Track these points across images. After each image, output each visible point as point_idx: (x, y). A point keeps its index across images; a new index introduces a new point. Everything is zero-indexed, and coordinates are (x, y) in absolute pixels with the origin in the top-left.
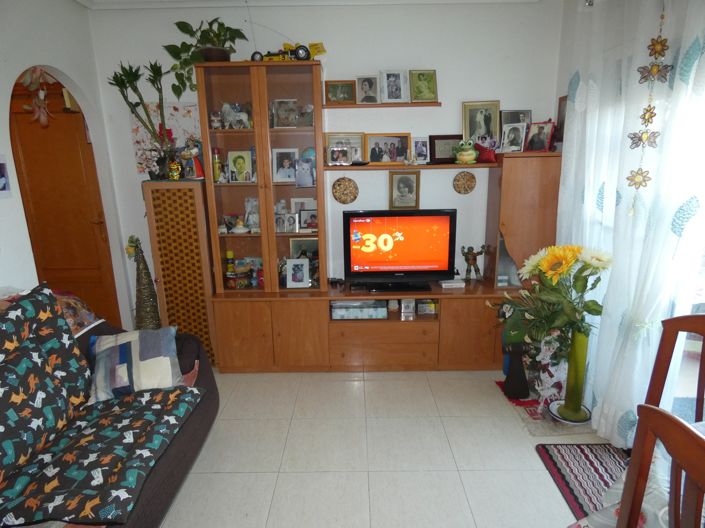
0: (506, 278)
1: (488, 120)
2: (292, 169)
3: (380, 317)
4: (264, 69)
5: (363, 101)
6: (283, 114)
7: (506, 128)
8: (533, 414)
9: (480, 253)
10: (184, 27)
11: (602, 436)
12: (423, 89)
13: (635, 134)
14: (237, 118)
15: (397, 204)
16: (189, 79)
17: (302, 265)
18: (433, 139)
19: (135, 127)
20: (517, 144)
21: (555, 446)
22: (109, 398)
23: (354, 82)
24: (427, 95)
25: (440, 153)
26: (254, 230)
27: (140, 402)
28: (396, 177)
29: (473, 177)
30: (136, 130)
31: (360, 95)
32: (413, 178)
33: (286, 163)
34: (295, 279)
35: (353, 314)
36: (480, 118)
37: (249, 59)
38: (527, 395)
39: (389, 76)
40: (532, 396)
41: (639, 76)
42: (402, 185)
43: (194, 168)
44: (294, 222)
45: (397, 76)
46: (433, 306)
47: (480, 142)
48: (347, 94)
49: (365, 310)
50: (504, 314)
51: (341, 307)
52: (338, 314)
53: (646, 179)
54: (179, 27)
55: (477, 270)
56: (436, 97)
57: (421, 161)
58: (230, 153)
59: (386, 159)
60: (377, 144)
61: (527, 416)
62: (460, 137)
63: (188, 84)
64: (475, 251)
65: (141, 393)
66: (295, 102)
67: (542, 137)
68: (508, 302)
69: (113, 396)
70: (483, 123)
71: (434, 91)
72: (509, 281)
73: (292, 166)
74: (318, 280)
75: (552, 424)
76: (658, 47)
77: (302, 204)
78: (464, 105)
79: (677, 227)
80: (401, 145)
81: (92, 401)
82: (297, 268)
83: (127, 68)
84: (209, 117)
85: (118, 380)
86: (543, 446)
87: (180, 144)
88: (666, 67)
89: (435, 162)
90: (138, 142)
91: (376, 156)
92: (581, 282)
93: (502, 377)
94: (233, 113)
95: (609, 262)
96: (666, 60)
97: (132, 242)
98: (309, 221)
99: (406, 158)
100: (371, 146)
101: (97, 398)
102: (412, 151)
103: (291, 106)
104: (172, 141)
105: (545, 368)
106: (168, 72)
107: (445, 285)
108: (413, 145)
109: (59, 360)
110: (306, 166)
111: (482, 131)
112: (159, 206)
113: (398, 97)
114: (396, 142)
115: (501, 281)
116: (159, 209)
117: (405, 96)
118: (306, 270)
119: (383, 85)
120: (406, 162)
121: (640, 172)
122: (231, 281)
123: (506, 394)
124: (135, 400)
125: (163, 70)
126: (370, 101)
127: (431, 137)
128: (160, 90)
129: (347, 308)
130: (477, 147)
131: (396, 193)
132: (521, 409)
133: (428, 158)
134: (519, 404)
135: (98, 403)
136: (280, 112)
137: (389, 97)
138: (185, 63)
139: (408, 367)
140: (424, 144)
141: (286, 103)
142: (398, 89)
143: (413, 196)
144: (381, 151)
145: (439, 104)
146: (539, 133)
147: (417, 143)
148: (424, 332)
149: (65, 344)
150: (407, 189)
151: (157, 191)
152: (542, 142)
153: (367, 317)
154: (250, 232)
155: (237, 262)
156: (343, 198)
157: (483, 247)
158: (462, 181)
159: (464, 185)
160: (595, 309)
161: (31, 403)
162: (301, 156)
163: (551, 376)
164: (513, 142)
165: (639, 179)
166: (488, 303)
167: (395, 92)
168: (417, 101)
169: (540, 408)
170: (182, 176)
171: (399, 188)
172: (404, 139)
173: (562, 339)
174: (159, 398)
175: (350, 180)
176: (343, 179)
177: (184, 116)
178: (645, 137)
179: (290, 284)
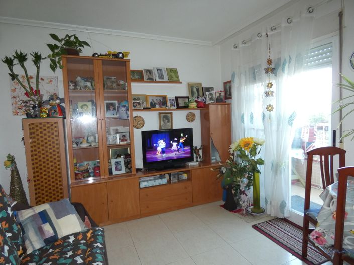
0: (215, 158)
1: (198, 90)
2: (115, 111)
3: (164, 183)
4: (101, 61)
5: (147, 79)
6: (109, 84)
7: (207, 93)
8: (242, 215)
9: (200, 149)
10: (54, 37)
11: (273, 216)
12: (172, 77)
13: (267, 92)
14: (85, 85)
15: (163, 128)
16: (59, 62)
17: (120, 162)
18: (177, 98)
19: (13, 88)
20: (213, 100)
21: (258, 224)
22: (42, 246)
23: (142, 71)
24: (175, 78)
25: (180, 104)
26: (93, 144)
27: (69, 242)
28: (162, 115)
29: (194, 115)
30: (14, 90)
31: (145, 77)
32: (169, 115)
33: (112, 108)
34: (117, 169)
35: (150, 184)
36: (195, 90)
37: (92, 55)
38: (236, 208)
39: (158, 70)
40: (238, 208)
41: (264, 72)
42: (164, 119)
43: (57, 111)
44: (116, 138)
45: (161, 70)
46: (186, 175)
47: (197, 99)
48: (139, 76)
49: (157, 180)
50: (223, 171)
51: (144, 181)
52: (143, 185)
53: (272, 108)
54: (51, 36)
55: (200, 157)
56: (179, 80)
57: (173, 108)
58: (79, 103)
59: (157, 107)
60: (153, 100)
61: (241, 216)
62: (188, 98)
63: (58, 65)
64: (198, 148)
65: (67, 237)
66: (115, 79)
67: (221, 97)
68: (222, 166)
69: (45, 245)
70: (196, 92)
71: (178, 77)
72: (216, 159)
73: (115, 109)
74: (130, 168)
75: (252, 217)
76: (269, 62)
77: (117, 130)
78: (189, 84)
79: (290, 123)
80: (163, 101)
81: (29, 252)
82: (117, 163)
83: (19, 53)
84: (69, 83)
85: (46, 233)
86: (254, 225)
87: (45, 98)
88: (273, 69)
89: (179, 108)
90: (14, 97)
91: (153, 105)
92: (253, 151)
93: (223, 203)
94: (83, 81)
95: (264, 141)
96: (273, 66)
97: (10, 158)
98: (122, 138)
99: (167, 106)
100: (150, 101)
101: (33, 248)
102: (169, 104)
103: (113, 80)
104: (41, 97)
105: (243, 193)
106: (45, 58)
107: (190, 164)
108: (168, 101)
109: (7, 225)
110: (123, 109)
111: (196, 95)
112: (34, 133)
113: (163, 79)
114: (161, 99)
115: (213, 159)
116: (33, 135)
117: (166, 78)
118: (122, 164)
119: (155, 73)
120: (167, 108)
121: (270, 106)
122: (79, 175)
123: (227, 210)
124: (65, 242)
125: (43, 57)
126: (151, 80)
127: (176, 97)
128: (38, 68)
129: (147, 181)
130: (196, 102)
131: (162, 123)
132: (236, 214)
133: (176, 106)
134: (235, 212)
135: (35, 251)
136: (108, 83)
137: (159, 79)
138: (57, 54)
139: (180, 207)
140: (173, 100)
141: (111, 78)
142: (162, 75)
143: (169, 124)
144: (155, 103)
145: (181, 83)
146: (220, 96)
147: (170, 100)
148: (186, 188)
149: (9, 214)
150: (167, 121)
151: (33, 124)
152: (222, 99)
153: (158, 184)
154: (91, 145)
155: (78, 165)
156: (137, 126)
157: (201, 146)
158: (190, 117)
159: (191, 118)
160: (261, 162)
161: (3, 254)
162: (119, 104)
163: (246, 195)
164: (211, 99)
165: (270, 108)
166: (212, 169)
167: (161, 77)
168: (171, 81)
169: (244, 212)
170: (48, 116)
171: (163, 121)
172: (164, 98)
173: (249, 178)
174: (80, 237)
175: (140, 117)
176: (137, 117)
177: (47, 83)
178: (270, 93)
179: (115, 172)
